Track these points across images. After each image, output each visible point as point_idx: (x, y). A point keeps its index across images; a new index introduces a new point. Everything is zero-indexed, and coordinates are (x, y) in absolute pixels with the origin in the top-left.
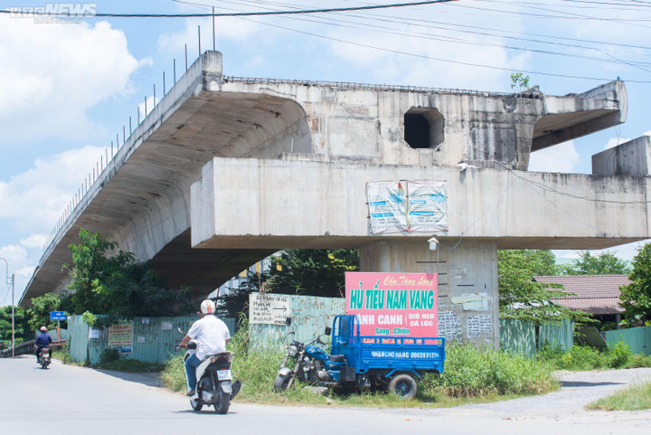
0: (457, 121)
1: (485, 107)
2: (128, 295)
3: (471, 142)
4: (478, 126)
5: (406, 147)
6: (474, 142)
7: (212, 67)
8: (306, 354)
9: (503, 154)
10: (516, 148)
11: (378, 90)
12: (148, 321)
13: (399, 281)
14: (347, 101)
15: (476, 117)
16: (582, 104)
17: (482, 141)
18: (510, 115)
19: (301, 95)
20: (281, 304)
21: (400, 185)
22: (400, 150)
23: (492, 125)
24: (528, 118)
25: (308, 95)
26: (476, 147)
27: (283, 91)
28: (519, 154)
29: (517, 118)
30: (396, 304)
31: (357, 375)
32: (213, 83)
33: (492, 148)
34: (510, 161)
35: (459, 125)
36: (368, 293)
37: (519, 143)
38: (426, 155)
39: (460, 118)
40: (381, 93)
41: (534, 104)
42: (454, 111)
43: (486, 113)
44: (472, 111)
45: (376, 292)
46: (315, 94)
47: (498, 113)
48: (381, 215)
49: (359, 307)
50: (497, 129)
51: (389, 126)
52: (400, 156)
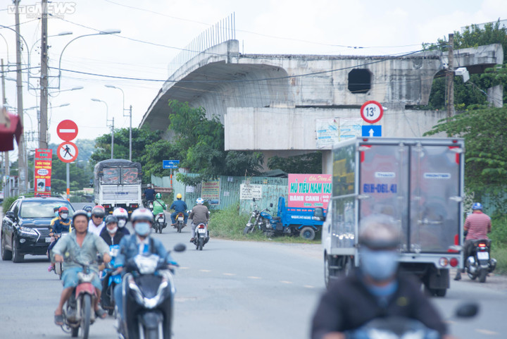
0: (382, 76)
1: (400, 67)
2: (210, 159)
3: (390, 89)
4: (395, 79)
5: (349, 94)
6: (392, 88)
7: (233, 50)
8: (261, 216)
9: (411, 95)
10: (420, 91)
11: (332, 58)
12: (232, 180)
13: (318, 179)
14: (313, 67)
15: (394, 73)
16: (468, 61)
17: (398, 88)
18: (417, 71)
19: (285, 64)
20: (257, 189)
21: (335, 121)
22: (345, 95)
23: (405, 78)
24: (430, 72)
25: (290, 64)
26: (394, 91)
27: (275, 63)
28: (423, 95)
29: (422, 72)
30: (316, 190)
31: (284, 227)
32: (234, 58)
33: (404, 92)
34: (415, 100)
35: (383, 78)
36: (300, 185)
37: (422, 88)
38: (361, 98)
39: (384, 74)
40: (334, 61)
41: (434, 63)
42: (380, 70)
43: (401, 70)
44: (392, 69)
45: (305, 184)
46: (294, 63)
47: (409, 70)
48: (323, 138)
49: (296, 191)
50: (408, 80)
51: (338, 81)
52: (345, 98)
